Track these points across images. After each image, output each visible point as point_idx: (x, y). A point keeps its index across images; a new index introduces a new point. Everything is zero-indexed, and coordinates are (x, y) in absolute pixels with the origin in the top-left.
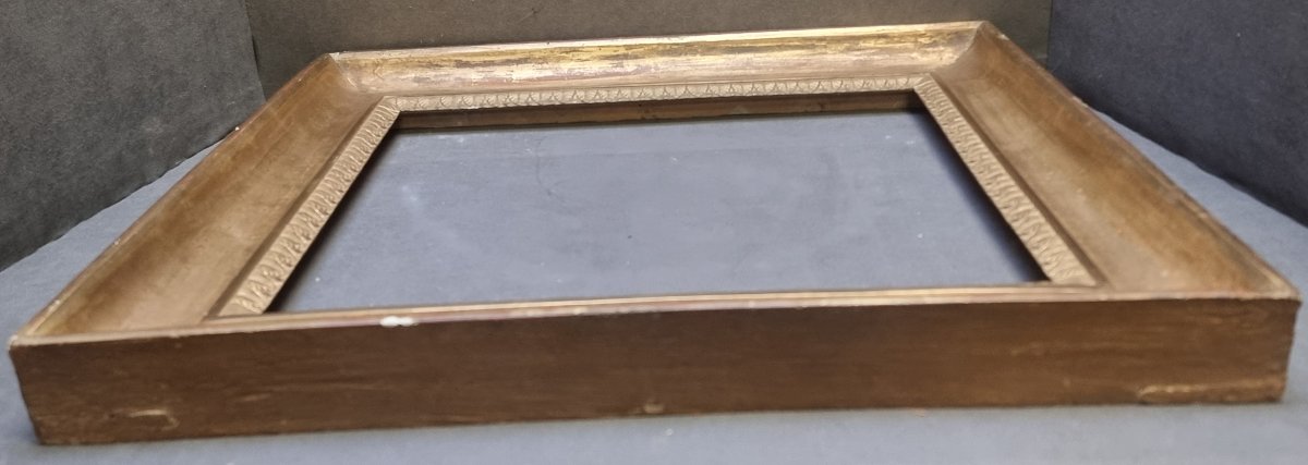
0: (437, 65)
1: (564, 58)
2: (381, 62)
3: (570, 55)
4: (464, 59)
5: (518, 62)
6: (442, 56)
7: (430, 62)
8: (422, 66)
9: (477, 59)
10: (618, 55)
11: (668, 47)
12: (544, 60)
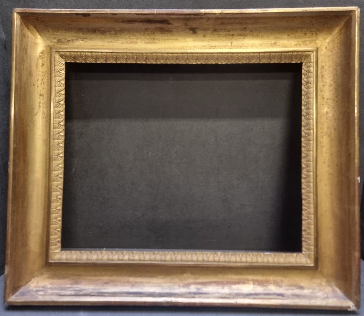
8: (302, 296)
9: (273, 297)
12: (238, 295)
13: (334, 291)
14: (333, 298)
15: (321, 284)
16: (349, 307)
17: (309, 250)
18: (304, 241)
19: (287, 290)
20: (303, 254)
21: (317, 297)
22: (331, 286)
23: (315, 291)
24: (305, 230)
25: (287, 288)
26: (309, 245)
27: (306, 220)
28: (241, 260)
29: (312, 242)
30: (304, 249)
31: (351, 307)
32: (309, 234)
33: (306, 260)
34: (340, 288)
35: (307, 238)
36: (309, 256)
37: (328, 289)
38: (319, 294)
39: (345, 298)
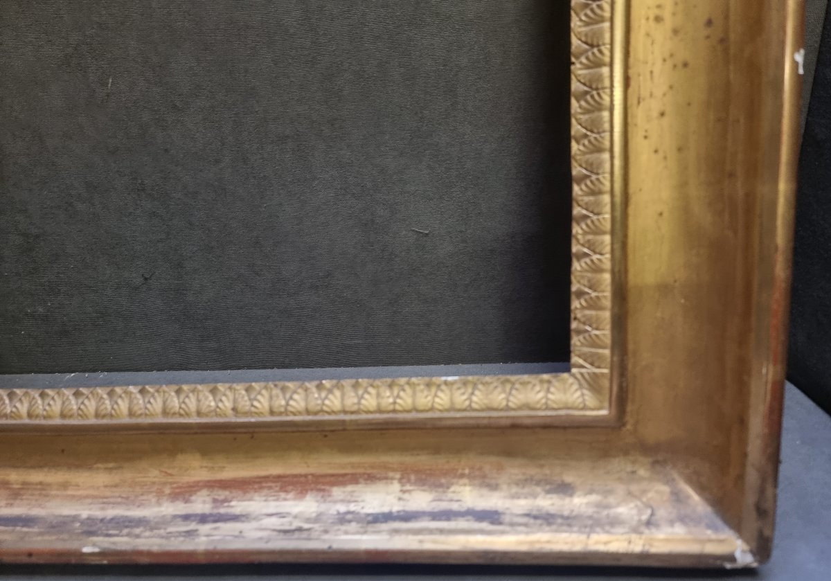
0: (536, 517)
1: (308, 520)
2: (643, 529)
3: (296, 524)
4: (485, 525)
5: (387, 517)
6: (527, 533)
7: (549, 524)
8: (562, 517)
9: (462, 524)
10: (215, 521)
11: (125, 531)
12: (342, 519)
13: (677, 497)
14: (671, 523)
15: (633, 472)
16: (732, 558)
17: (593, 360)
18: (579, 332)
19: (515, 496)
20: (574, 376)
21: (614, 522)
22: (669, 481)
23: (611, 500)
24: (580, 294)
25: (514, 490)
26: (594, 343)
27: (586, 255)
28: (359, 403)
29: (605, 333)
30: (575, 359)
31: (738, 555)
32: (594, 305)
33: (583, 395)
34: (701, 489)
35: (589, 321)
36: (593, 384)
37: (658, 491)
38: (626, 510)
39: (719, 522)
